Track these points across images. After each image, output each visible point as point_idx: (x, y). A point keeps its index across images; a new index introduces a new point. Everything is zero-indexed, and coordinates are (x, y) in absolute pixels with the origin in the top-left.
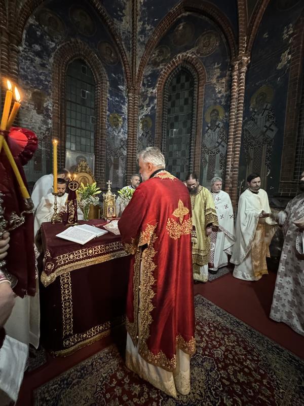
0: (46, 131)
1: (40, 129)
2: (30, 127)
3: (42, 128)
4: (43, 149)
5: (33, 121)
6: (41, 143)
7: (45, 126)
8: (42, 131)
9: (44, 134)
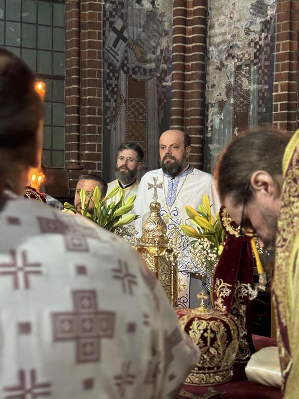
0: (263, 31)
1: (248, 32)
2: (229, 37)
3: (252, 28)
4: (253, 87)
5: (236, 17)
6: (249, 72)
7: (259, 20)
8: (252, 36)
9: (256, 43)
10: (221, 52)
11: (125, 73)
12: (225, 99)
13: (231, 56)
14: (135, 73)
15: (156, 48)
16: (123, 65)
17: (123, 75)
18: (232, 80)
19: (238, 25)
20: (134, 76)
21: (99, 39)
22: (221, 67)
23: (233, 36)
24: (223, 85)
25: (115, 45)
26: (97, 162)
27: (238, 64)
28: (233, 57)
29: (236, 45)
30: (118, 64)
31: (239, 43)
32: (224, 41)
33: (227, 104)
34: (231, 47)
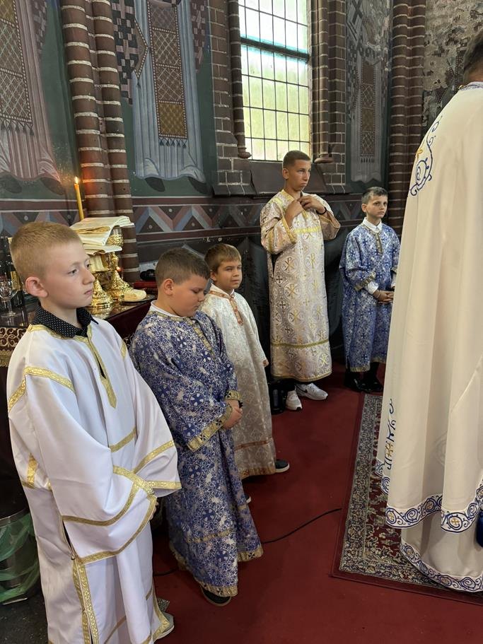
10: (440, 36)
11: (361, 54)
12: (445, 86)
13: (452, 41)
14: (367, 55)
15: (381, 28)
16: (360, 45)
17: (359, 57)
18: (454, 66)
19: (462, 7)
20: (367, 59)
21: (343, 12)
22: (440, 53)
23: (457, 19)
24: (443, 72)
25: (354, 21)
26: (342, 154)
27: (461, 49)
28: (456, 42)
29: (460, 29)
30: (356, 43)
31: (463, 27)
32: (445, 24)
33: (447, 92)
34: (454, 31)
